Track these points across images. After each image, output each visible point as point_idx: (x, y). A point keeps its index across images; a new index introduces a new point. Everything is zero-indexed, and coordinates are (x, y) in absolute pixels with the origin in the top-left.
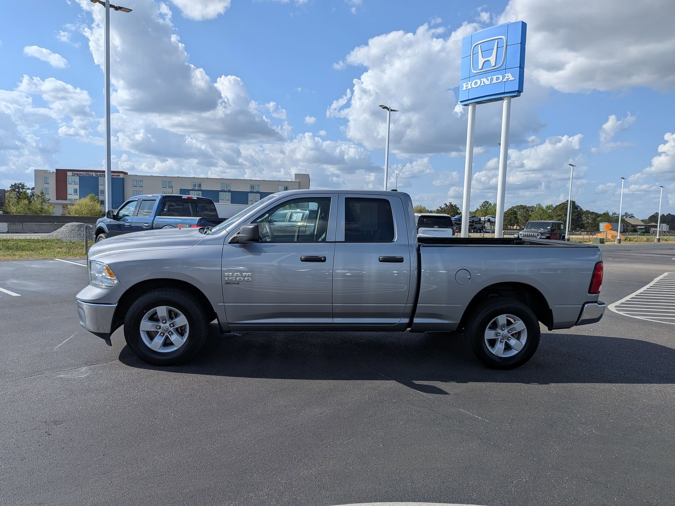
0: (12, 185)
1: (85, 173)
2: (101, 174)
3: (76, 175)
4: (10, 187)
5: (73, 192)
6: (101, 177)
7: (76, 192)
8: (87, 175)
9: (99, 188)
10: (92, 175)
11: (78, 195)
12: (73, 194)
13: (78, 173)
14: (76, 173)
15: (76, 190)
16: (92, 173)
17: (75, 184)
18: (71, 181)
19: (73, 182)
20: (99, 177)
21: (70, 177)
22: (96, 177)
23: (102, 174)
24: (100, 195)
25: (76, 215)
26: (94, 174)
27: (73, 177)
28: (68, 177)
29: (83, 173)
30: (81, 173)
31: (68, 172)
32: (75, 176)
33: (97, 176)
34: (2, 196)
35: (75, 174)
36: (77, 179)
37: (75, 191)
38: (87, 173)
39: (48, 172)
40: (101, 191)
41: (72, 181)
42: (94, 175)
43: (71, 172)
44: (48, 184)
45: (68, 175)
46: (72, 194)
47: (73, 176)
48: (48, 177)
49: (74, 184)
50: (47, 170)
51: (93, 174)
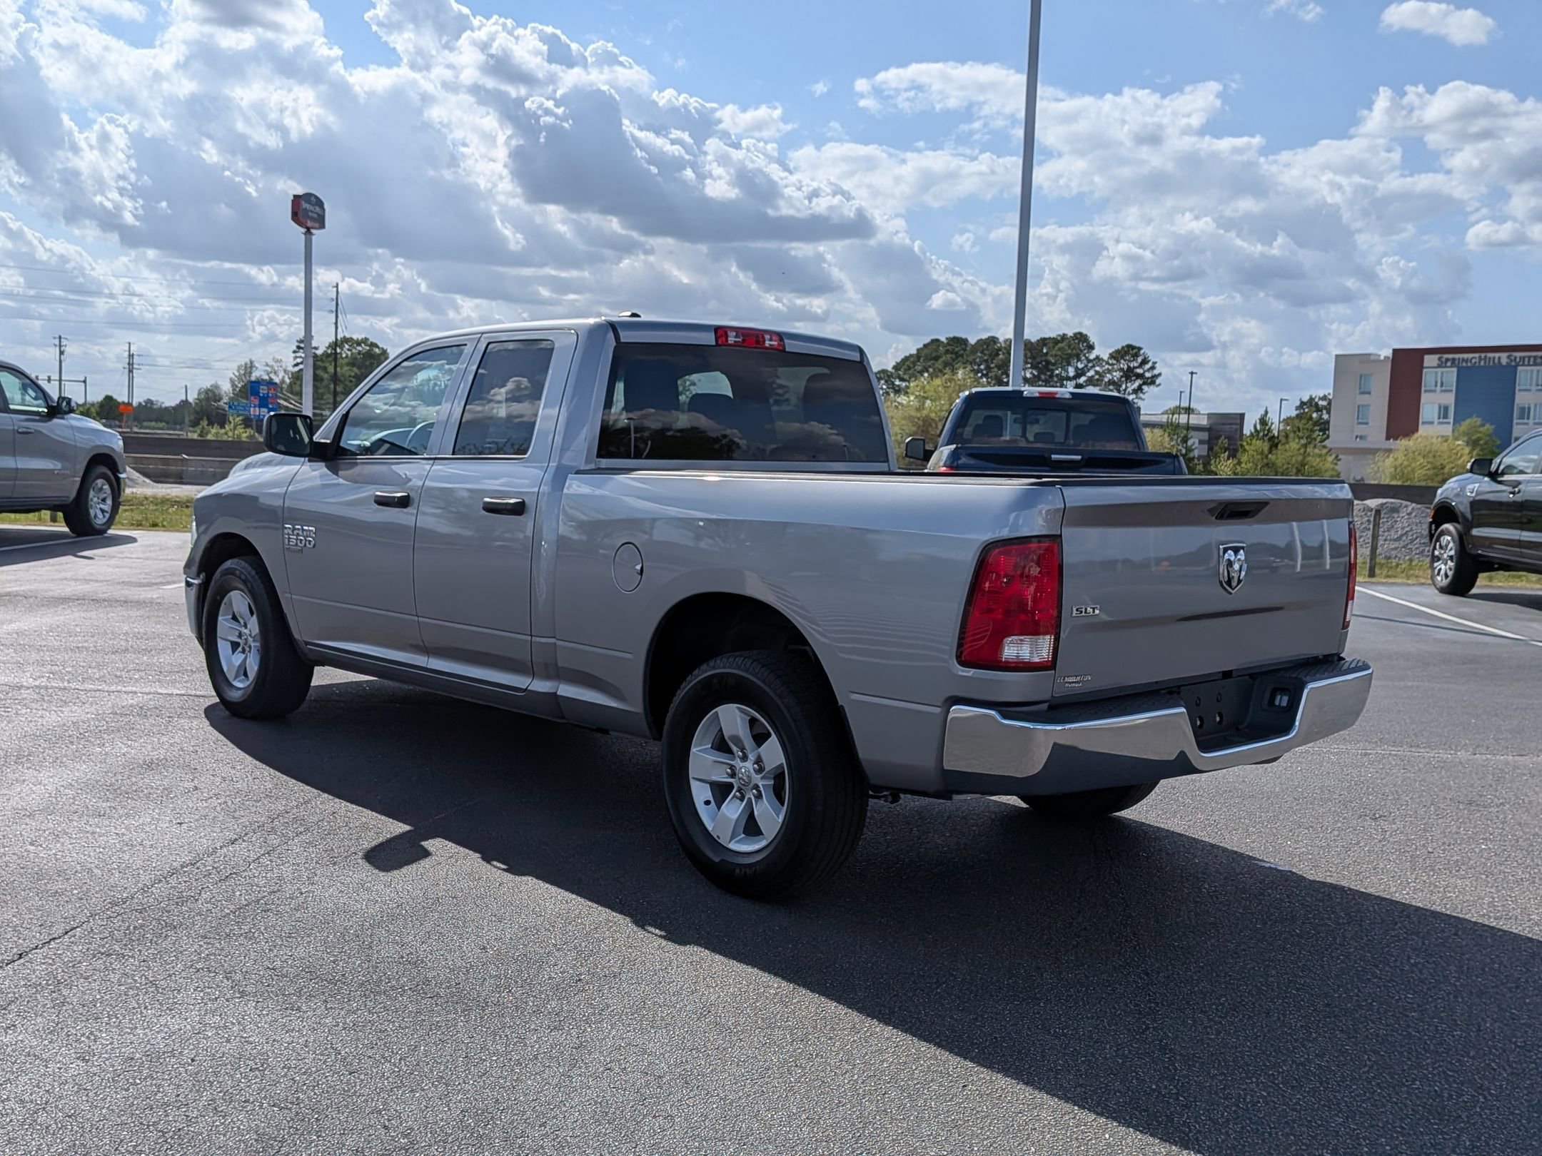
0: (1303, 404)
1: (1477, 355)
2: (1524, 358)
3: (1449, 364)
4: (1297, 408)
5: (1436, 416)
6: (1523, 365)
7: (1446, 416)
8: (1482, 363)
9: (1517, 401)
10: (1496, 361)
11: (1449, 423)
12: (1436, 421)
13: (1457, 356)
14: (1450, 356)
15: (1446, 408)
16: (1497, 355)
17: (1445, 391)
18: (1434, 384)
19: (1439, 384)
20: (1518, 365)
21: (1431, 371)
22: (1508, 365)
23: (1529, 357)
24: (1517, 424)
25: (1394, 483)
26: (1504, 358)
27: (1440, 370)
28: (1425, 370)
29: (1470, 356)
30: (1466, 356)
31: (1427, 357)
32: (1446, 367)
33: (1513, 363)
34: (1236, 430)
35: (1447, 360)
36: (1451, 375)
37: (1444, 412)
38: (1483, 355)
39: (1372, 358)
40: (1522, 409)
41: (1436, 382)
42: (1504, 361)
43: (1437, 356)
44: (1369, 393)
45: (1425, 365)
46: (1432, 423)
47: (1439, 366)
48: (1371, 375)
49: (1442, 391)
50: (1370, 355)
51: (1499, 358)
